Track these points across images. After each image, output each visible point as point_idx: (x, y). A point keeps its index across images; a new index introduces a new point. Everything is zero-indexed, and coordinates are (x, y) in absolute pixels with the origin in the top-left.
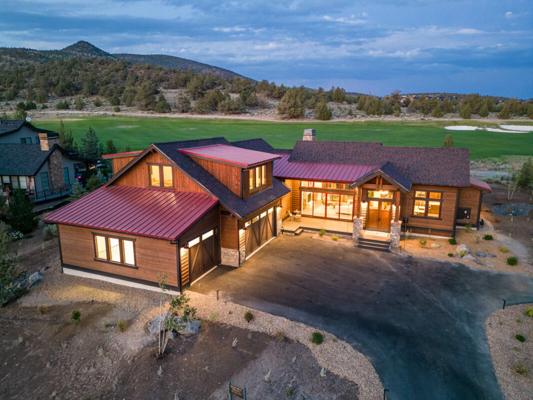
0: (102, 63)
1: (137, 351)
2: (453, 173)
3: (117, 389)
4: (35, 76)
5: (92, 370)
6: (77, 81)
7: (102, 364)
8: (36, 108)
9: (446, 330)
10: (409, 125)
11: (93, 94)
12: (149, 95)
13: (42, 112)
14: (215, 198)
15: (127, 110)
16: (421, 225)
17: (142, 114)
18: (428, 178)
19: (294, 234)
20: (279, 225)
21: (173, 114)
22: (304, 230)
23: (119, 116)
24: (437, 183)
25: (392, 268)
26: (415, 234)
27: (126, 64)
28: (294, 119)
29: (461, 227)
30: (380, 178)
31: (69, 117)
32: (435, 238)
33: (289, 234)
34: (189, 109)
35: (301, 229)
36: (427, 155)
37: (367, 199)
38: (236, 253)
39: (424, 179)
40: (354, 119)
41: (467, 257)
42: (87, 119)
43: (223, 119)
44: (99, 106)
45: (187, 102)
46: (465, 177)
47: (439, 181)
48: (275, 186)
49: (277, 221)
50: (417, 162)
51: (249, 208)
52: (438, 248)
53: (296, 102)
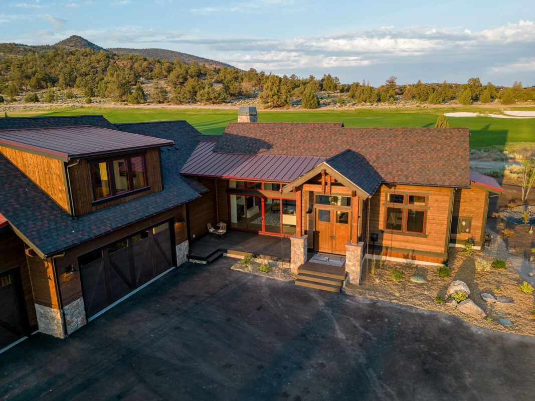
0: (85, 54)
2: (444, 165)
6: (54, 73)
11: (68, 86)
12: (124, 85)
14: (2, 219)
15: (100, 101)
16: (396, 244)
17: (114, 106)
18: (405, 173)
19: (204, 263)
20: (182, 249)
21: (148, 105)
22: (225, 255)
23: (88, 108)
24: (419, 181)
25: (339, 332)
26: (388, 258)
27: (111, 55)
28: (278, 108)
29: (457, 245)
30: (326, 174)
31: (36, 110)
32: (417, 265)
33: (197, 262)
34: (166, 99)
35: (219, 253)
36: (406, 139)
37: (314, 207)
38: (56, 313)
39: (400, 175)
40: (343, 108)
41: (466, 305)
42: (53, 112)
43: (201, 109)
44: (72, 98)
45: (164, 92)
46: (463, 172)
47: (422, 179)
48: (171, 190)
49: (176, 243)
50: (390, 150)
51: (81, 233)
52: (421, 285)
53: (280, 89)
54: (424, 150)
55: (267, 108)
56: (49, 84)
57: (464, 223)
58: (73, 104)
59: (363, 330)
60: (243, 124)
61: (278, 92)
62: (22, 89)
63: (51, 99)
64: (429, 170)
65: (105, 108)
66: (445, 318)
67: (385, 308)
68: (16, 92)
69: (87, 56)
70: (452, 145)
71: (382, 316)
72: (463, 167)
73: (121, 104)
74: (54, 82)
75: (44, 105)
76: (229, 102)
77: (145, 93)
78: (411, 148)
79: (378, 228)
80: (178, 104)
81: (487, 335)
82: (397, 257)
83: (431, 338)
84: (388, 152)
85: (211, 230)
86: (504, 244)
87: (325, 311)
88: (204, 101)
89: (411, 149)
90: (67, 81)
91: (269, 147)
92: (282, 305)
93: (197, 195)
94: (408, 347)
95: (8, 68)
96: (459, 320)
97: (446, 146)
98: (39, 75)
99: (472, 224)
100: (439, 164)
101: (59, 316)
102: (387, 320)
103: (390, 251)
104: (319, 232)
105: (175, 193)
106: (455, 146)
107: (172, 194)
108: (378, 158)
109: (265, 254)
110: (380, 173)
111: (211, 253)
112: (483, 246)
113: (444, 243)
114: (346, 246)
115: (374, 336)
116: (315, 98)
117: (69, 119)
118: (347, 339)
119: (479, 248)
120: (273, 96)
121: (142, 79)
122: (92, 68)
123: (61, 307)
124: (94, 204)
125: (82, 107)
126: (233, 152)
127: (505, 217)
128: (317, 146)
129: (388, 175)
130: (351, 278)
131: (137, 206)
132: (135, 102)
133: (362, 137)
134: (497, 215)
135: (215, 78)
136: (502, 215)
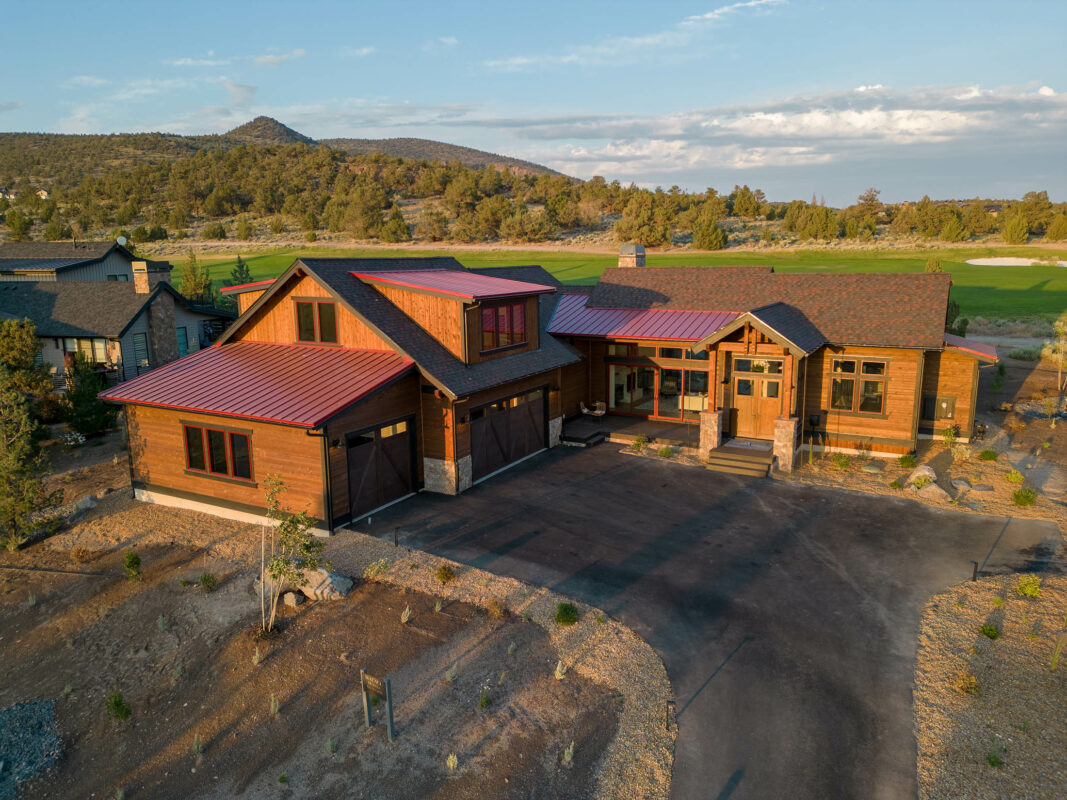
0: (293, 153)
1: (226, 625)
2: (910, 321)
3: (178, 686)
4: (171, 180)
5: (142, 654)
6: (245, 188)
7: (161, 645)
8: (166, 237)
9: (836, 613)
10: (891, 257)
11: (271, 211)
12: (372, 208)
13: (177, 245)
14: (409, 360)
15: (330, 238)
16: (845, 430)
17: (356, 246)
18: (857, 332)
19: (583, 445)
20: (556, 425)
21: (415, 243)
22: (607, 439)
23: (314, 249)
24: (875, 341)
25: (764, 507)
26: (834, 449)
27: (338, 154)
29: (936, 437)
30: (751, 329)
31: (224, 253)
32: (873, 457)
33: (574, 444)
34: (445, 234)
35: (600, 437)
36: (862, 288)
37: (732, 375)
38: (450, 467)
39: (850, 334)
40: (772, 248)
41: (928, 489)
42: (257, 255)
43: (508, 252)
44: (280, 232)
45: (442, 221)
46: (935, 330)
47: (880, 339)
48: (547, 349)
49: (550, 417)
50: (839, 303)
51: (477, 381)
52: (875, 474)
53: (653, 214)
54: (885, 302)
56: (236, 208)
57: (944, 405)
58: (288, 243)
59: (793, 507)
60: (627, 269)
61: (650, 219)
62: (192, 217)
63: (249, 234)
65: (342, 250)
66: (898, 501)
67: (823, 491)
68: (186, 219)
69: (296, 156)
71: (818, 498)
73: (369, 243)
74: (246, 203)
75: (237, 244)
76: (557, 239)
77: (408, 222)
79: (820, 407)
80: (467, 243)
81: (947, 515)
82: (846, 447)
83: (876, 515)
84: (835, 305)
85: (585, 411)
86: (1007, 439)
87: (747, 491)
88: (514, 237)
89: (867, 302)
90: (268, 202)
91: (666, 300)
92: (691, 484)
93: (575, 359)
94: (847, 520)
95: (164, 180)
96: (916, 503)
97: (916, 297)
98: (220, 193)
99: (957, 406)
100: (904, 321)
101: (453, 469)
102: (824, 500)
103: (836, 439)
104: (738, 410)
105: (552, 354)
106: (928, 297)
107: (547, 355)
108: (821, 313)
109: (663, 438)
110: (823, 333)
111: (590, 435)
112: (972, 438)
113: (911, 428)
114: (776, 421)
115: (807, 511)
116: (719, 230)
118: (774, 512)
119: (966, 440)
120: (640, 227)
121: (397, 197)
122: (310, 178)
123: (456, 460)
124: (482, 355)
125: (303, 248)
126: (616, 306)
127: (1024, 410)
128: (735, 299)
129: (834, 335)
130: (781, 463)
132: (392, 237)
133: (799, 286)
134: (1009, 406)
135: (528, 194)
136: (1018, 408)
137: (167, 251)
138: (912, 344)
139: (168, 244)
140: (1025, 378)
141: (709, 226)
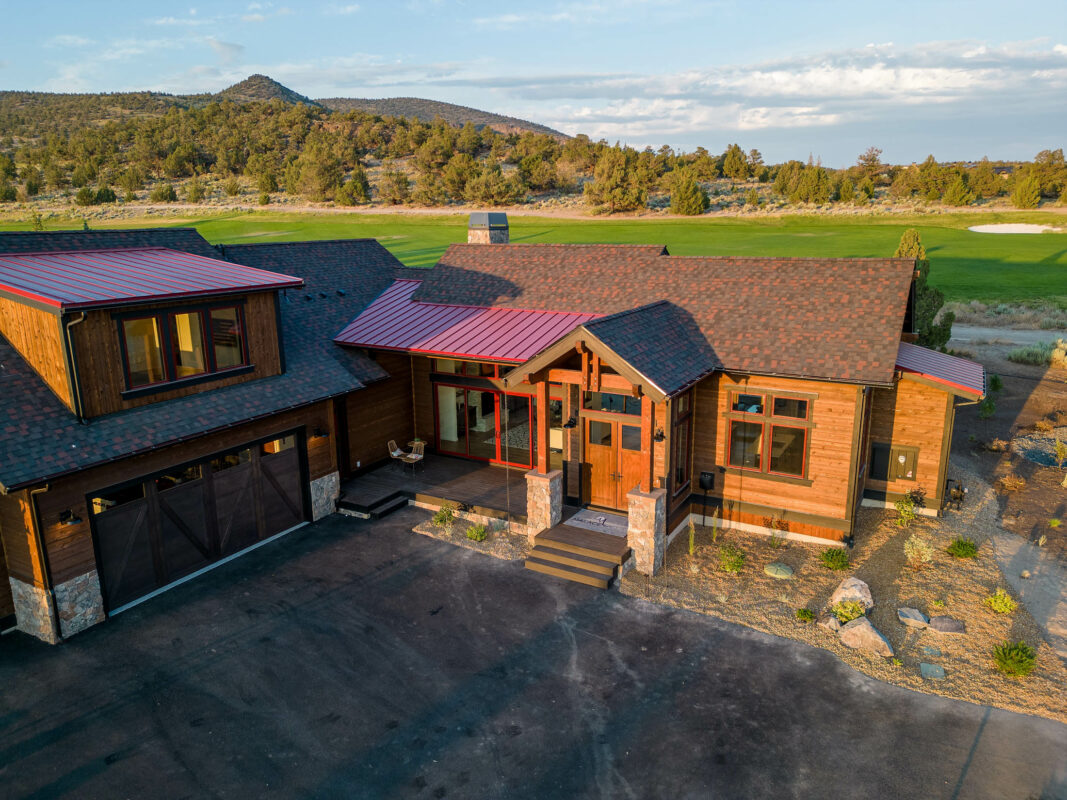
8: (113, 200)
11: (233, 171)
12: (330, 169)
13: (121, 208)
15: (286, 201)
16: (748, 497)
17: (310, 209)
18: (767, 352)
19: (365, 516)
20: (325, 490)
21: (372, 207)
22: (411, 502)
24: (791, 368)
25: (574, 667)
26: (734, 525)
27: (317, 111)
28: (621, 214)
29: (889, 505)
31: (169, 217)
32: (792, 542)
33: (354, 514)
34: (406, 196)
35: (400, 499)
37: (581, 415)
38: (40, 596)
39: (755, 356)
41: (854, 630)
42: (198, 220)
44: (236, 194)
45: (403, 183)
46: (884, 352)
47: (799, 364)
48: (302, 373)
49: (311, 476)
50: (747, 303)
51: (88, 449)
52: (783, 582)
54: (813, 304)
55: (600, 213)
56: (199, 168)
57: (902, 460)
58: (235, 207)
59: (623, 667)
61: (623, 180)
62: (150, 178)
63: (199, 196)
64: (815, 347)
65: (292, 214)
66: (803, 654)
67: (685, 625)
68: (138, 182)
69: (271, 114)
70: (873, 295)
71: (672, 642)
72: (886, 342)
73: (323, 206)
74: (208, 163)
75: (185, 207)
77: (371, 184)
78: (788, 299)
79: (714, 461)
80: (428, 206)
81: (879, 696)
82: (752, 523)
83: (757, 693)
84: (741, 308)
85: (395, 454)
86: (996, 508)
87: (564, 624)
88: (479, 202)
89: (787, 303)
90: (232, 161)
92: (482, 607)
93: (356, 384)
94: (702, 708)
95: (130, 138)
96: (832, 658)
97: (860, 297)
98: (181, 152)
99: (920, 461)
100: (837, 335)
101: (45, 603)
103: (735, 510)
104: (591, 466)
105: (308, 380)
106: (877, 298)
107: (301, 382)
108: (719, 319)
109: (484, 506)
110: (717, 350)
111: (382, 497)
112: (942, 509)
113: (845, 501)
114: (631, 496)
115: (641, 681)
116: (699, 194)
117: (124, 236)
118: (584, 683)
119: (933, 513)
120: (612, 189)
121: (368, 157)
122: (279, 136)
123: (50, 584)
124: (126, 397)
125: (251, 212)
126: (448, 300)
127: (1024, 449)
128: (606, 293)
129: (732, 355)
130: (639, 560)
131: (221, 402)
132: (348, 200)
133: (695, 276)
134: (1003, 444)
135: (508, 154)
136: (1016, 446)
137: (109, 215)
138: (845, 376)
139: (112, 207)
140: (1029, 394)
141: (688, 188)
